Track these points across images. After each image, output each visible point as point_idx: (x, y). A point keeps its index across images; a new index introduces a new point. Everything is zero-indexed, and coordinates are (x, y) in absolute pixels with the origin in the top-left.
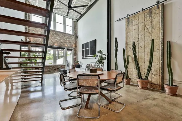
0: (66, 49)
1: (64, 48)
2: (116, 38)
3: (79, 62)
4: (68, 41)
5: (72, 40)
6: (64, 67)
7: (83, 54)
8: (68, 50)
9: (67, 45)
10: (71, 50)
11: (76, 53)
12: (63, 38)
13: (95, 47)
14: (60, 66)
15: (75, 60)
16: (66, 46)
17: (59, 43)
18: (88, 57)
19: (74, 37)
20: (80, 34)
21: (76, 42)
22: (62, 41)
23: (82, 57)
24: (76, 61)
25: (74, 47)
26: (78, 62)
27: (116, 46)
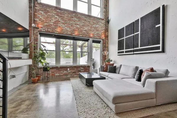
0: (91, 40)
1: (89, 39)
3: (111, 61)
4: (95, 28)
5: (101, 26)
6: (88, 68)
8: (94, 42)
9: (93, 34)
10: (99, 42)
11: (106, 47)
12: (87, 23)
14: (82, 66)
15: (104, 58)
16: (92, 36)
17: (81, 31)
18: (134, 51)
19: (103, 22)
20: (111, 17)
21: (107, 30)
22: (86, 28)
23: (119, 53)
24: (107, 60)
25: (104, 38)
26: (109, 61)
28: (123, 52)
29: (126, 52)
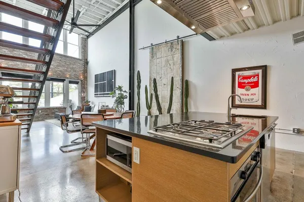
0: (67, 81)
1: (65, 80)
2: (139, 71)
3: (90, 102)
4: (72, 68)
5: (79, 67)
6: (64, 110)
7: (96, 90)
8: (71, 82)
9: (69, 75)
10: (77, 83)
11: (84, 88)
12: (63, 64)
13: (113, 80)
14: (57, 108)
15: (83, 99)
16: (68, 76)
17: (56, 72)
18: (104, 94)
19: (82, 62)
20: (91, 59)
21: (85, 71)
22: (61, 69)
23: (95, 95)
24: (85, 101)
25: (83, 79)
26: (88, 102)
27: (138, 82)
28: (98, 94)
29: (100, 94)
